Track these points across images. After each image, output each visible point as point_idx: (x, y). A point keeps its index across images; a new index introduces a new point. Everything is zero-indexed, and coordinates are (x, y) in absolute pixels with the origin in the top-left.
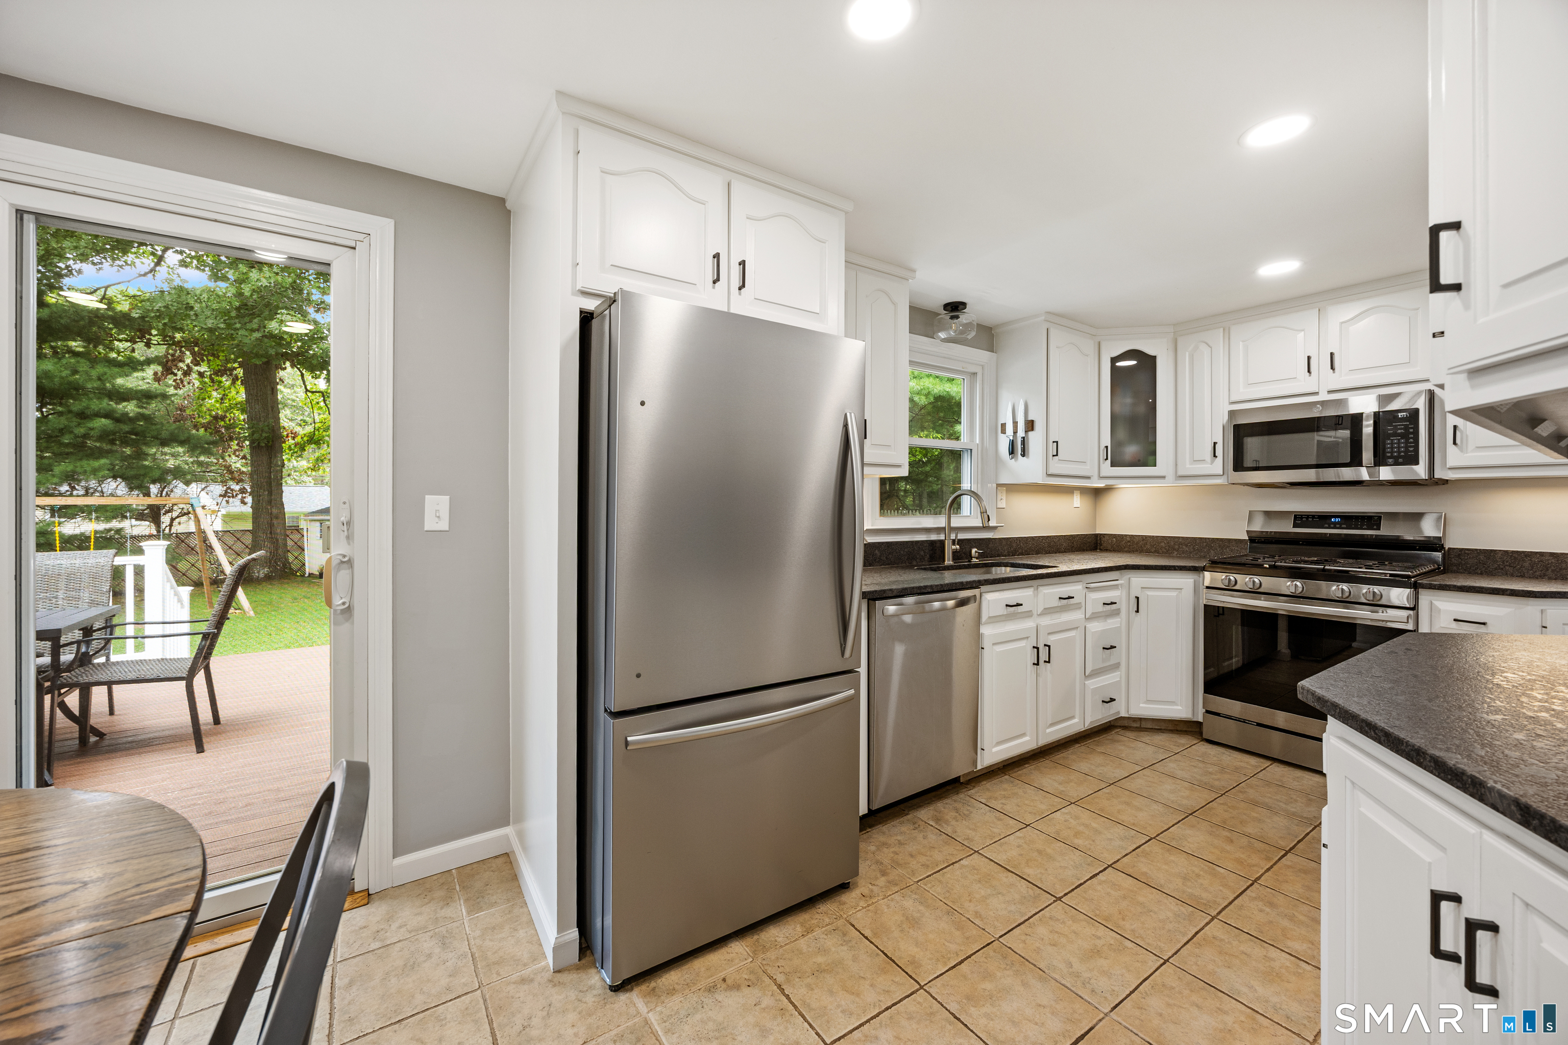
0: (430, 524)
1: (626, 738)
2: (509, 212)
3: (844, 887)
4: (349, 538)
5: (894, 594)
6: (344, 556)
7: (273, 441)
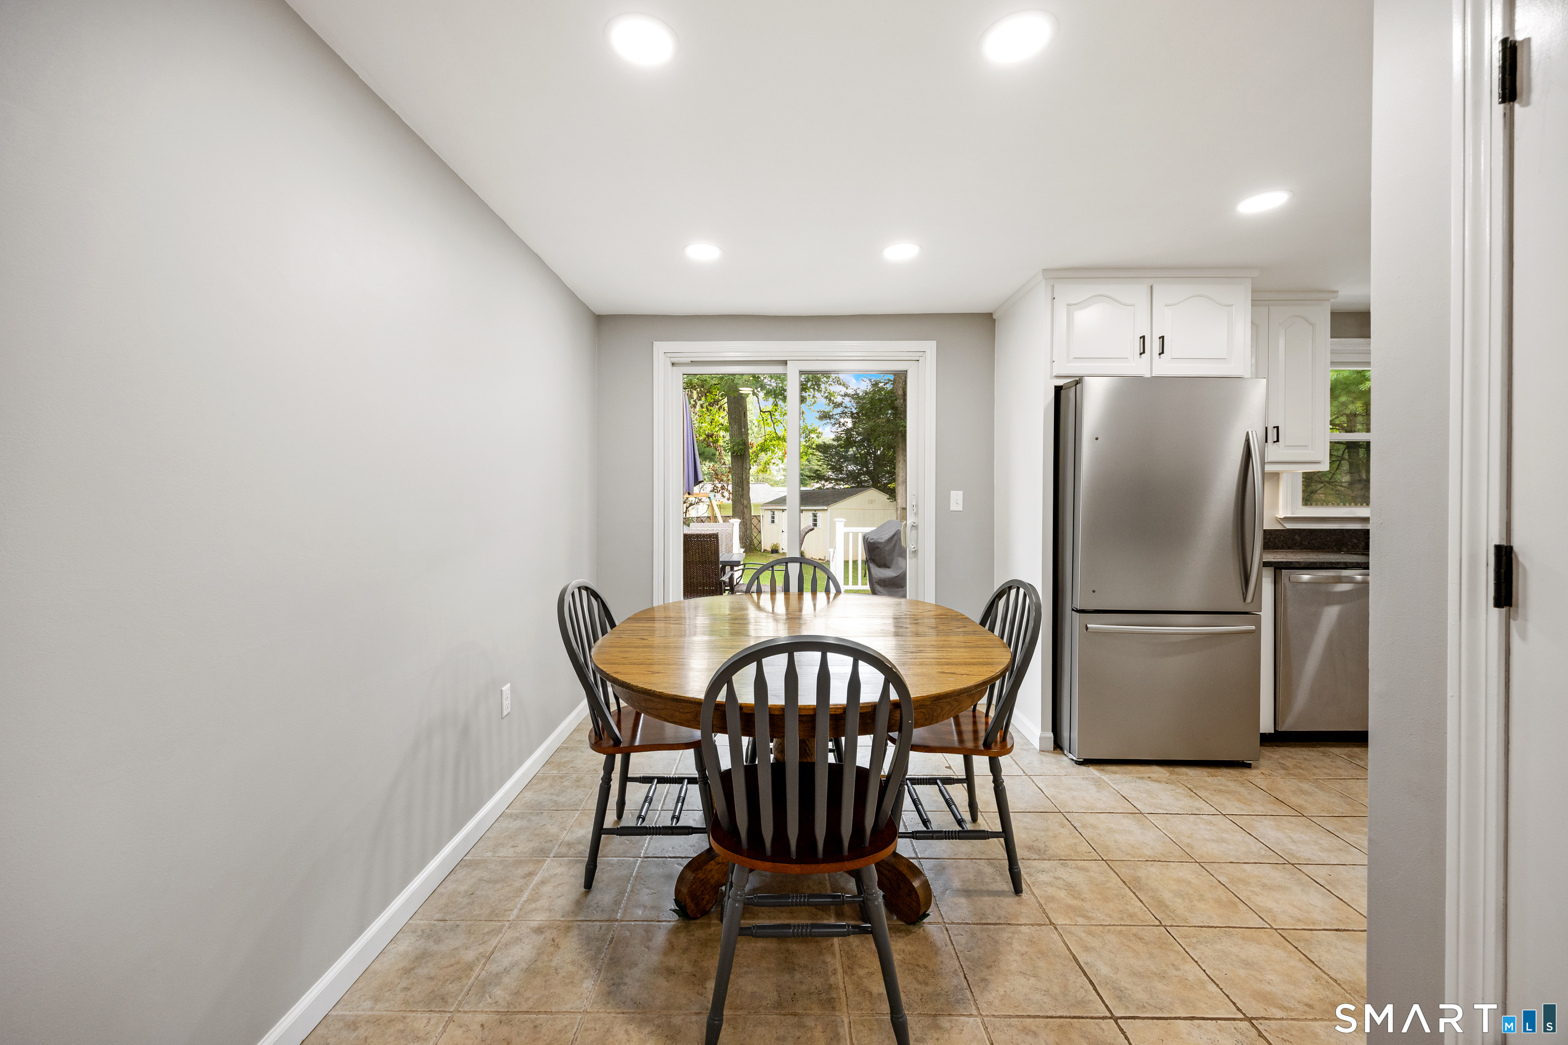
0: (953, 507)
1: (1086, 625)
2: (995, 320)
3: (1248, 766)
4: (916, 514)
5: (1301, 566)
6: (915, 523)
7: (744, 451)
